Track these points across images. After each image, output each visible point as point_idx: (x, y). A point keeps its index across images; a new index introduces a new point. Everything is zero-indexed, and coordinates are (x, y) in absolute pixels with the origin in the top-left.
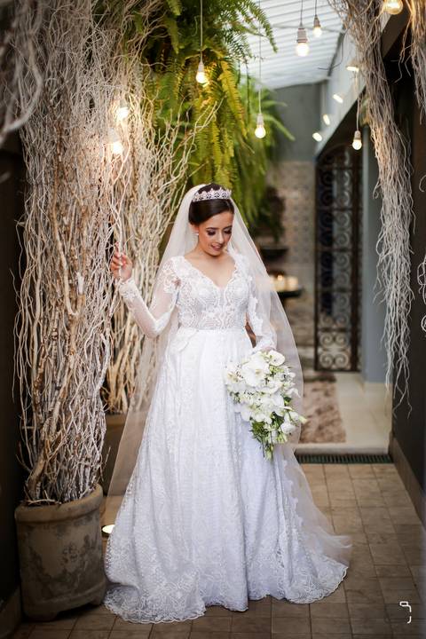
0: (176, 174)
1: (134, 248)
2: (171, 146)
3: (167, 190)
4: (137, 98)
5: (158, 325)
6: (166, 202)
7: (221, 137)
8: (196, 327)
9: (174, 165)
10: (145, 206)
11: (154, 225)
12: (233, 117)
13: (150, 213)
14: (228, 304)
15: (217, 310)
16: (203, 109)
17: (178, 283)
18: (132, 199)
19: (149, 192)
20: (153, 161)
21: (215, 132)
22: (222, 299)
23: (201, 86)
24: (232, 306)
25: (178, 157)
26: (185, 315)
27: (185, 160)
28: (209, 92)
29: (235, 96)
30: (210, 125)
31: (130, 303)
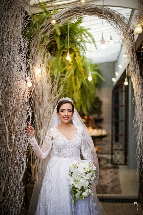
0: (58, 94)
1: (42, 121)
2: (57, 83)
3: (55, 100)
4: (44, 66)
5: (44, 155)
6: (54, 104)
7: (75, 80)
8: (59, 156)
9: (58, 90)
10: (46, 106)
11: (50, 113)
12: (80, 73)
13: (48, 108)
14: (72, 147)
15: (67, 150)
16: (69, 70)
17: (52, 139)
18: (41, 103)
19: (48, 100)
20: (50, 89)
21: (73, 78)
22: (69, 145)
23: (68, 61)
24: (74, 148)
25: (59, 87)
26: (55, 151)
27: (62, 88)
28: (71, 63)
29: (81, 65)
30: (71, 75)
31: (33, 146)
